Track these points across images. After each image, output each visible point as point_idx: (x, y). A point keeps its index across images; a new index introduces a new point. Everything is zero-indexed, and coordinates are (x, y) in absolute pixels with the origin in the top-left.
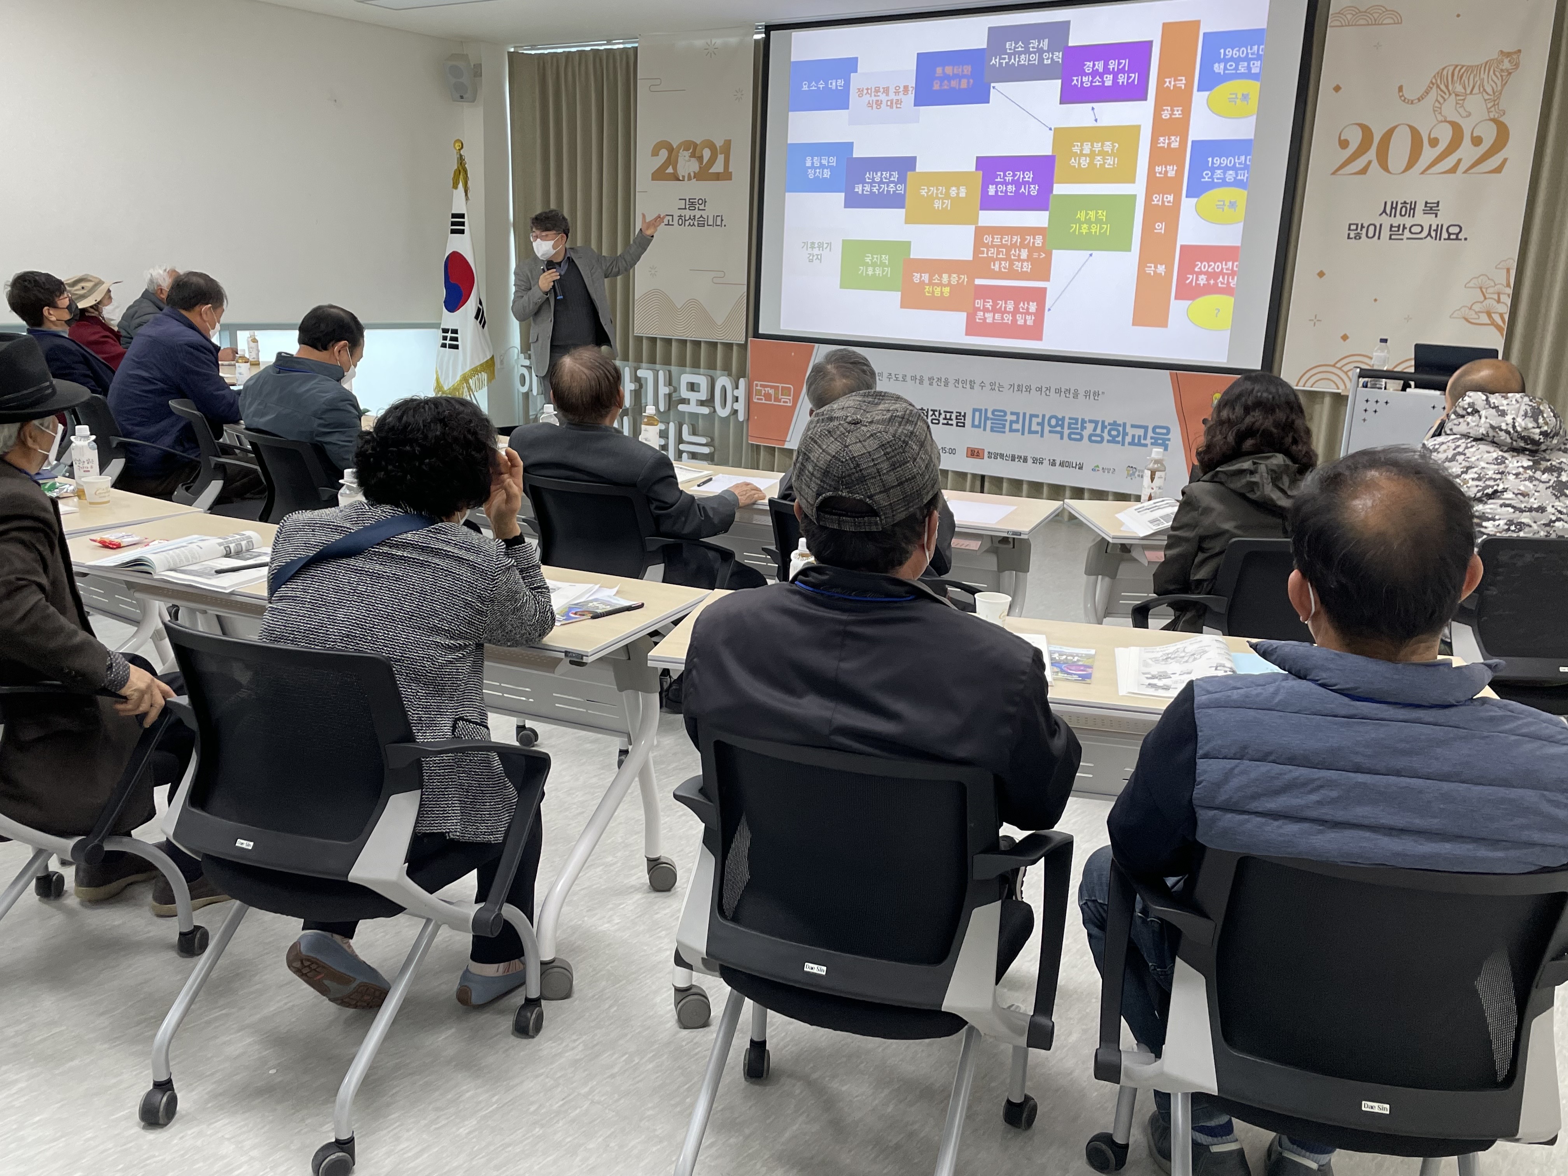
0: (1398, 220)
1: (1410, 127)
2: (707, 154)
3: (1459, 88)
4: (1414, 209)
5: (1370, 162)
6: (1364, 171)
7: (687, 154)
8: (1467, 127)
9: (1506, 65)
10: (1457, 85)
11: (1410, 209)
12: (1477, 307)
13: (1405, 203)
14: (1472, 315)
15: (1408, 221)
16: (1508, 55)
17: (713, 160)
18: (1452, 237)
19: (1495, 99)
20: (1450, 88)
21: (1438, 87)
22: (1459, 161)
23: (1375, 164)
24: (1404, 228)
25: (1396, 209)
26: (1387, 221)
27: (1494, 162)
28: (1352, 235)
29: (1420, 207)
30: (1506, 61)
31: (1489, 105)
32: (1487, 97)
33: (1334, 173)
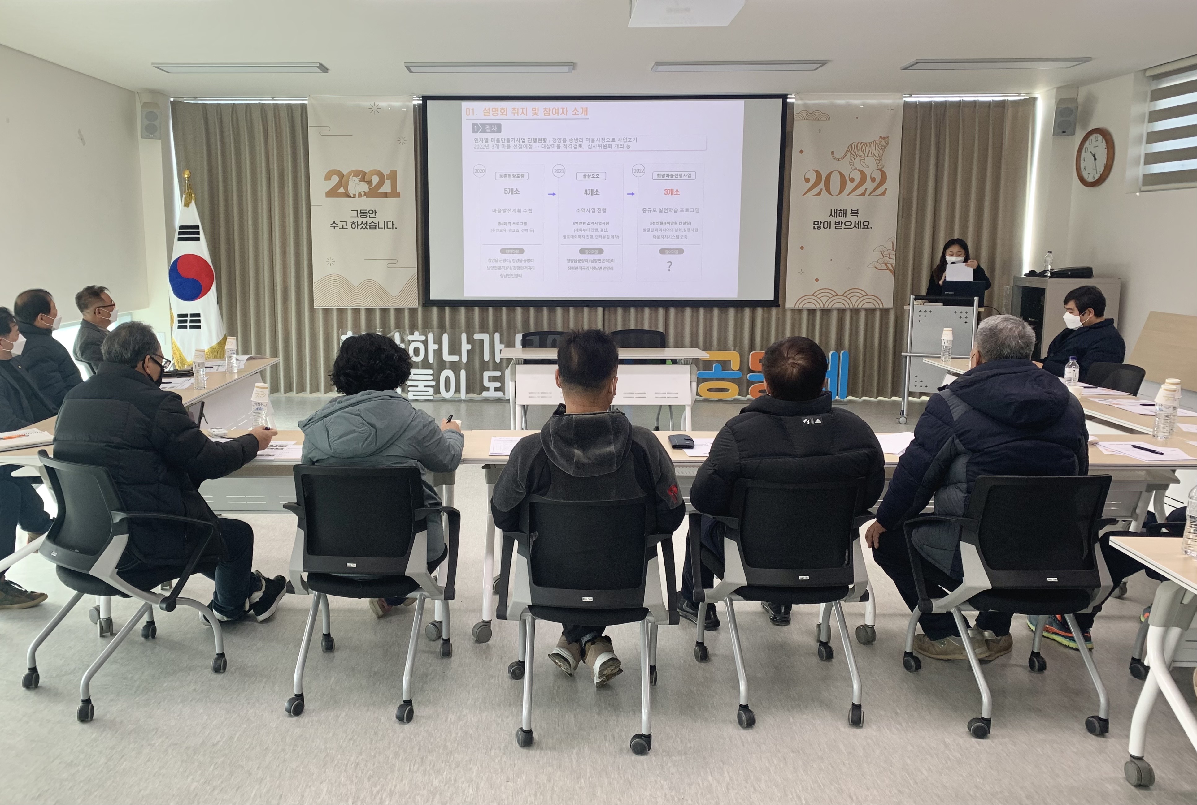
0: (838, 219)
1: (839, 172)
2: (375, 180)
3: (861, 154)
4: (846, 213)
5: (821, 189)
6: (819, 194)
7: (357, 179)
8: (868, 172)
9: (883, 143)
10: (860, 152)
11: (844, 213)
12: (880, 261)
13: (841, 210)
14: (878, 265)
15: (843, 219)
16: (884, 138)
17: (381, 183)
18: (866, 227)
19: (879, 160)
20: (857, 153)
21: (850, 152)
22: (866, 189)
23: (824, 190)
24: (842, 223)
25: (837, 213)
26: (833, 220)
27: (881, 190)
28: (816, 227)
29: (849, 213)
30: (883, 141)
31: (878, 162)
32: (876, 158)
33: (803, 195)
